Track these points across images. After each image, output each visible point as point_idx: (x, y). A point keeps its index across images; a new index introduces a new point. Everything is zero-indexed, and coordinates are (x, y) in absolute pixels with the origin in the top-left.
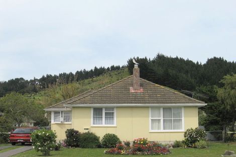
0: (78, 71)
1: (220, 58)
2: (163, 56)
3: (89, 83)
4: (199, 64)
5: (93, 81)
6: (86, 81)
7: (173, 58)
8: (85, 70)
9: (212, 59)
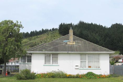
0: (32, 32)
1: (120, 24)
2: (83, 22)
3: (35, 39)
4: (106, 27)
5: (37, 38)
6: (33, 38)
7: (89, 24)
8: (36, 30)
9: (114, 25)
